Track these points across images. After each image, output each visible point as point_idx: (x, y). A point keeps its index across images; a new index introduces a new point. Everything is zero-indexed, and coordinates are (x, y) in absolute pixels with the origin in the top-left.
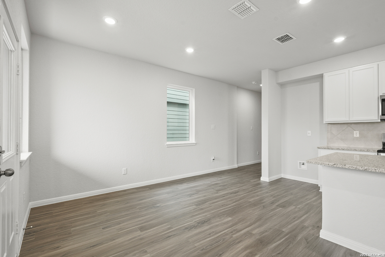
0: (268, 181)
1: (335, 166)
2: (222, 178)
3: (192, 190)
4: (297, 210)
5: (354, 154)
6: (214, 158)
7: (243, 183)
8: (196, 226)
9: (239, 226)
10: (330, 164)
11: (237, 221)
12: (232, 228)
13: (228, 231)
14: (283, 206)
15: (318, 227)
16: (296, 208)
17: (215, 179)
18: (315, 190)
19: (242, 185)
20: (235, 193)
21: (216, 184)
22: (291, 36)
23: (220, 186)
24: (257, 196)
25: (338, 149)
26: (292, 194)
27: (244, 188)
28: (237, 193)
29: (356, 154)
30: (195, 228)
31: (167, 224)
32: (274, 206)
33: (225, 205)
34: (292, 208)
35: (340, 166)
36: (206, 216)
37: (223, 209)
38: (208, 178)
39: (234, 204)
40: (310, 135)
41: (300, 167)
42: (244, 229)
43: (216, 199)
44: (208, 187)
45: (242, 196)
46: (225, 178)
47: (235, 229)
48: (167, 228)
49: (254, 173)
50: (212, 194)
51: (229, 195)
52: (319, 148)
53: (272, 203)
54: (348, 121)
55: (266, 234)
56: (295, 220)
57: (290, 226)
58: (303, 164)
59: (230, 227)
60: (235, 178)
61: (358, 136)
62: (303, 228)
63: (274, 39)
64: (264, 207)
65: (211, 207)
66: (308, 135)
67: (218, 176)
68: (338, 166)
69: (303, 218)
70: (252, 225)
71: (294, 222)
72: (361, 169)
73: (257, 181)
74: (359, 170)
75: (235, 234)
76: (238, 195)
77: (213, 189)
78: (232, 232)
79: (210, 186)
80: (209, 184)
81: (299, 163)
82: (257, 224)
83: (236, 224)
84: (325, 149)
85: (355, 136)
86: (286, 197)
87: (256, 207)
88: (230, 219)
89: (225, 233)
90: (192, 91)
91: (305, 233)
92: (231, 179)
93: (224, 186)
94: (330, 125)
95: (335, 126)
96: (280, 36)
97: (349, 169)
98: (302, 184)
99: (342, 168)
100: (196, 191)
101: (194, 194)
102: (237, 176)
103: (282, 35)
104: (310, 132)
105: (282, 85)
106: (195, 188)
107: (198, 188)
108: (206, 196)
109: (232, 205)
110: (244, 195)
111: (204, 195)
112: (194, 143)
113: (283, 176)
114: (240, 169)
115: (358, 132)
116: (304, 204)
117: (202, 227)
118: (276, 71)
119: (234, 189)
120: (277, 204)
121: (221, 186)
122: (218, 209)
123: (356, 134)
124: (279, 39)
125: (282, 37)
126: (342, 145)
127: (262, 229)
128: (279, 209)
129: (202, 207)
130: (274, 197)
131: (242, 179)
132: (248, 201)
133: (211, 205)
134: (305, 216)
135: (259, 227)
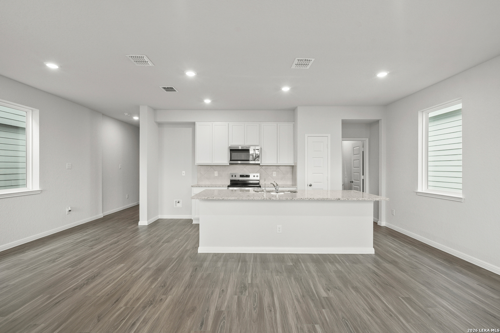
0: (147, 225)
1: (208, 199)
2: (88, 233)
3: (49, 254)
4: (179, 241)
5: (214, 190)
6: (70, 209)
7: (120, 232)
8: (87, 283)
9: (135, 267)
10: (205, 198)
11: (130, 264)
12: (129, 270)
13: (126, 274)
14: (168, 241)
15: (196, 247)
16: (178, 240)
17: (78, 236)
18: (189, 224)
19: (119, 234)
20: (116, 243)
21: (84, 240)
22: (175, 89)
23: (91, 241)
24: (141, 239)
25: (205, 186)
26: (172, 231)
27: (123, 236)
28: (117, 242)
29: (216, 190)
30: (86, 285)
31: (42, 295)
32: (160, 244)
33: (109, 256)
34: (175, 241)
35: (211, 199)
36: (93, 272)
37: (110, 260)
38: (66, 237)
39: (120, 252)
40: (184, 175)
41: (176, 206)
42: (141, 267)
43: (94, 254)
44: (74, 246)
45: (125, 243)
46: (92, 232)
47: (131, 270)
48: (47, 298)
49: (128, 219)
50: (85, 251)
51: (109, 247)
52: (192, 186)
53: (158, 242)
54: (211, 164)
55: (161, 264)
56: (179, 248)
57: (177, 253)
58: (179, 202)
59: (127, 271)
60: (106, 229)
61: (217, 175)
62: (187, 251)
63: (161, 87)
64: (152, 247)
65: (94, 263)
66: (183, 175)
67: (81, 232)
68: (210, 199)
69: (184, 246)
70: (147, 262)
71: (179, 250)
72: (221, 199)
73: (135, 227)
74: (220, 200)
75: (134, 273)
76: (119, 244)
77: (84, 246)
78: (130, 273)
79: (77, 245)
80: (74, 243)
81: (175, 202)
82: (151, 260)
83: (131, 267)
84: (197, 187)
85: (215, 175)
86: (168, 234)
87: (144, 249)
88: (122, 265)
89: (124, 276)
90: (32, 111)
91: (188, 254)
92: (102, 232)
93: (97, 240)
94: (199, 166)
95: (203, 167)
96: (166, 87)
97: (215, 200)
98: (179, 221)
99: (212, 200)
100: (58, 254)
101: (57, 259)
102: (108, 227)
103: (168, 87)
104: (184, 172)
105: (160, 124)
106: (54, 252)
107: (59, 251)
108: (78, 256)
109: (118, 254)
110: (127, 242)
111: (75, 254)
112: (39, 189)
113: (160, 217)
114: (106, 219)
115: (217, 172)
116: (183, 236)
117: (94, 281)
118: (155, 110)
119: (113, 240)
120: (162, 241)
121: (93, 241)
122: (103, 262)
123: (216, 173)
124: (164, 88)
125: (168, 88)
126: (208, 183)
127: (156, 262)
128: (165, 244)
129: (81, 267)
130: (158, 237)
131: (116, 228)
132: (133, 246)
133: (92, 261)
134: (186, 243)
135: (153, 262)
